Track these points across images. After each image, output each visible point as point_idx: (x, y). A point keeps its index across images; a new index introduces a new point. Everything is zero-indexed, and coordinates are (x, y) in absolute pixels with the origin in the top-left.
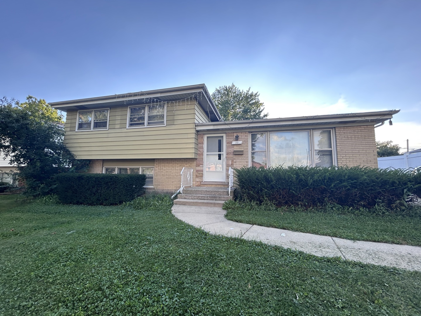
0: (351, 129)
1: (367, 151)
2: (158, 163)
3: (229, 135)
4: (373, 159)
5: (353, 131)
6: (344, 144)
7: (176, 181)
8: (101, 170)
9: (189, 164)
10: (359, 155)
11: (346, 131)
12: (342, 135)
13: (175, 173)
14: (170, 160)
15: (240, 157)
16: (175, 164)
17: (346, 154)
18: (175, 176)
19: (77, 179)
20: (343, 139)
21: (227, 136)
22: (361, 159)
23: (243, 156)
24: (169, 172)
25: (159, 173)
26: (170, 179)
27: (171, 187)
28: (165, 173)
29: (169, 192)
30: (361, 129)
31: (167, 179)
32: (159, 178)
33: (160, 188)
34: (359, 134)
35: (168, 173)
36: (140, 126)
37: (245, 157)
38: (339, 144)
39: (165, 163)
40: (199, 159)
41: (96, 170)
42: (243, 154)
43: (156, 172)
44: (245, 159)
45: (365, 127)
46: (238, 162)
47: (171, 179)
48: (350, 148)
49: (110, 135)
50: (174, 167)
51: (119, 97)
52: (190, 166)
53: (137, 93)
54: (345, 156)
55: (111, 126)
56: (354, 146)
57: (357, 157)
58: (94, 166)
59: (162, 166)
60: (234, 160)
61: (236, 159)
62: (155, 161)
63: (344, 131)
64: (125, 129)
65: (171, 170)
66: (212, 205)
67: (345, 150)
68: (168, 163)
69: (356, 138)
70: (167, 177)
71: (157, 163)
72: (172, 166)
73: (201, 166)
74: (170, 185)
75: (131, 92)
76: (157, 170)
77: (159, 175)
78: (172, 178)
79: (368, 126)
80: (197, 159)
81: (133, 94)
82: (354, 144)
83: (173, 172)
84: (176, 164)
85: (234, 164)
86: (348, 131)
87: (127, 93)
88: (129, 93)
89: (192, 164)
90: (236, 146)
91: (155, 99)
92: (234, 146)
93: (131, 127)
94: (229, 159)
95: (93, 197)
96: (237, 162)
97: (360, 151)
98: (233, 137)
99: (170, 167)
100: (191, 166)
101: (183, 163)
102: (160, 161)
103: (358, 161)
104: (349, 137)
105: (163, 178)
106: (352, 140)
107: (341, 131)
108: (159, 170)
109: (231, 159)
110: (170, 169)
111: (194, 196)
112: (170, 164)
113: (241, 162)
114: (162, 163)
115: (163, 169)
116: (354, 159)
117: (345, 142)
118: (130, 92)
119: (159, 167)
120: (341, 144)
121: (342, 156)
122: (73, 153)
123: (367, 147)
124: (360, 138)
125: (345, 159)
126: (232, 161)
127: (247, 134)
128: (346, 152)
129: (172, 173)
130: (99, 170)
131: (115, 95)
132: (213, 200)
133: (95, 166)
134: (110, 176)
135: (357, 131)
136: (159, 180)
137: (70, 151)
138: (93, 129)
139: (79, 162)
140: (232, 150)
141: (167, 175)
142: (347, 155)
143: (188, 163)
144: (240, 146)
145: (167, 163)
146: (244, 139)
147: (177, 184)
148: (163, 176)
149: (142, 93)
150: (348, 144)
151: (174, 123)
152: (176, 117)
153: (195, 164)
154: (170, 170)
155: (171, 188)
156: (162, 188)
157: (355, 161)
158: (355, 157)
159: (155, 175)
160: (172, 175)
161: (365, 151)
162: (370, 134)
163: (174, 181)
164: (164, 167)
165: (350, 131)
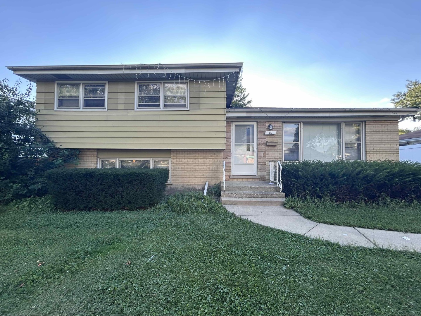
0: (380, 123)
1: (391, 145)
2: (176, 154)
3: (261, 123)
4: (396, 152)
5: (380, 125)
6: (373, 138)
7: (199, 175)
8: (96, 163)
9: (215, 156)
10: (384, 149)
11: (375, 125)
12: (371, 129)
13: (198, 166)
14: (191, 151)
15: (273, 148)
16: (197, 156)
17: (374, 147)
18: (198, 170)
19: (83, 177)
20: (372, 132)
21: (258, 125)
22: (386, 152)
23: (275, 147)
24: (190, 164)
25: (177, 166)
26: (191, 173)
27: (194, 182)
28: (185, 166)
29: (191, 187)
30: (387, 123)
31: (187, 173)
32: (177, 171)
33: (179, 184)
34: (386, 129)
35: (189, 166)
36: (153, 108)
37: (278, 149)
38: (368, 138)
39: (185, 154)
40: (227, 150)
41: (87, 162)
42: (275, 146)
43: (174, 164)
44: (278, 150)
45: (391, 122)
46: (271, 154)
47: (193, 173)
48: (378, 142)
49: (111, 118)
50: (197, 159)
51: (127, 68)
52: (216, 158)
53: (154, 65)
54: (373, 149)
55: (112, 107)
56: (381, 140)
57: (383, 151)
58: (84, 157)
59: (181, 158)
60: (267, 152)
61: (269, 150)
62: (172, 152)
63: (373, 125)
64: (133, 111)
65: (193, 163)
66: (269, 204)
67: (373, 143)
68: (189, 154)
69: (383, 132)
70: (187, 171)
71: (174, 154)
72: (194, 158)
73: (229, 158)
74: (193, 180)
75: (145, 64)
76: (175, 163)
77: (178, 168)
78: (194, 171)
79: (394, 122)
80: (225, 151)
81: (148, 66)
82: (381, 138)
83: (196, 164)
84: (199, 156)
85: (267, 156)
86: (377, 125)
87: (139, 64)
88: (142, 65)
89: (218, 156)
90: (268, 137)
91: (180, 76)
92: (267, 137)
93: (140, 108)
94: (261, 151)
95: (111, 200)
96: (269, 154)
97: (386, 145)
98: (265, 127)
99: (191, 159)
100: (218, 158)
101: (208, 154)
102: (178, 152)
103: (383, 154)
104: (377, 131)
105: (183, 171)
106: (380, 134)
107: (371, 125)
108: (178, 163)
109: (263, 151)
110: (192, 161)
111: (242, 194)
112: (191, 156)
113: (274, 154)
114: (181, 154)
115: (183, 161)
116: (381, 152)
117: (374, 136)
118: (143, 63)
119: (178, 159)
120: (370, 138)
121: (370, 149)
122: (53, 139)
123: (391, 142)
124: (386, 132)
125: (373, 152)
126: (265, 153)
127: (280, 124)
128: (374, 145)
129: (194, 166)
130: (93, 162)
131: (120, 64)
132: (264, 197)
133: (86, 157)
134: (136, 173)
135: (384, 125)
136: (178, 175)
137: (49, 137)
138: (83, 108)
139: (66, 153)
140: (264, 141)
141: (188, 168)
142: (375, 149)
143: (213, 154)
144: (273, 136)
145: (187, 154)
146: (277, 129)
147: (201, 178)
148: (183, 170)
149: (161, 65)
150: (376, 138)
151: (199, 106)
152: (202, 100)
153: (222, 156)
154: (191, 163)
155: (193, 184)
156: (182, 184)
157: (381, 154)
158: (381, 151)
159: (173, 168)
160: (194, 168)
161: (390, 145)
162: (395, 129)
163: (197, 175)
164: (183, 159)
165: (378, 125)
